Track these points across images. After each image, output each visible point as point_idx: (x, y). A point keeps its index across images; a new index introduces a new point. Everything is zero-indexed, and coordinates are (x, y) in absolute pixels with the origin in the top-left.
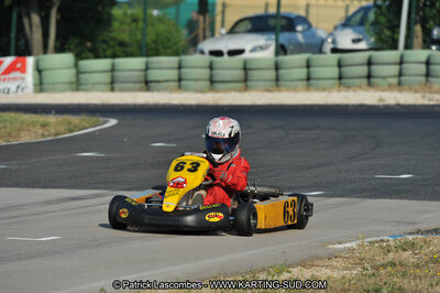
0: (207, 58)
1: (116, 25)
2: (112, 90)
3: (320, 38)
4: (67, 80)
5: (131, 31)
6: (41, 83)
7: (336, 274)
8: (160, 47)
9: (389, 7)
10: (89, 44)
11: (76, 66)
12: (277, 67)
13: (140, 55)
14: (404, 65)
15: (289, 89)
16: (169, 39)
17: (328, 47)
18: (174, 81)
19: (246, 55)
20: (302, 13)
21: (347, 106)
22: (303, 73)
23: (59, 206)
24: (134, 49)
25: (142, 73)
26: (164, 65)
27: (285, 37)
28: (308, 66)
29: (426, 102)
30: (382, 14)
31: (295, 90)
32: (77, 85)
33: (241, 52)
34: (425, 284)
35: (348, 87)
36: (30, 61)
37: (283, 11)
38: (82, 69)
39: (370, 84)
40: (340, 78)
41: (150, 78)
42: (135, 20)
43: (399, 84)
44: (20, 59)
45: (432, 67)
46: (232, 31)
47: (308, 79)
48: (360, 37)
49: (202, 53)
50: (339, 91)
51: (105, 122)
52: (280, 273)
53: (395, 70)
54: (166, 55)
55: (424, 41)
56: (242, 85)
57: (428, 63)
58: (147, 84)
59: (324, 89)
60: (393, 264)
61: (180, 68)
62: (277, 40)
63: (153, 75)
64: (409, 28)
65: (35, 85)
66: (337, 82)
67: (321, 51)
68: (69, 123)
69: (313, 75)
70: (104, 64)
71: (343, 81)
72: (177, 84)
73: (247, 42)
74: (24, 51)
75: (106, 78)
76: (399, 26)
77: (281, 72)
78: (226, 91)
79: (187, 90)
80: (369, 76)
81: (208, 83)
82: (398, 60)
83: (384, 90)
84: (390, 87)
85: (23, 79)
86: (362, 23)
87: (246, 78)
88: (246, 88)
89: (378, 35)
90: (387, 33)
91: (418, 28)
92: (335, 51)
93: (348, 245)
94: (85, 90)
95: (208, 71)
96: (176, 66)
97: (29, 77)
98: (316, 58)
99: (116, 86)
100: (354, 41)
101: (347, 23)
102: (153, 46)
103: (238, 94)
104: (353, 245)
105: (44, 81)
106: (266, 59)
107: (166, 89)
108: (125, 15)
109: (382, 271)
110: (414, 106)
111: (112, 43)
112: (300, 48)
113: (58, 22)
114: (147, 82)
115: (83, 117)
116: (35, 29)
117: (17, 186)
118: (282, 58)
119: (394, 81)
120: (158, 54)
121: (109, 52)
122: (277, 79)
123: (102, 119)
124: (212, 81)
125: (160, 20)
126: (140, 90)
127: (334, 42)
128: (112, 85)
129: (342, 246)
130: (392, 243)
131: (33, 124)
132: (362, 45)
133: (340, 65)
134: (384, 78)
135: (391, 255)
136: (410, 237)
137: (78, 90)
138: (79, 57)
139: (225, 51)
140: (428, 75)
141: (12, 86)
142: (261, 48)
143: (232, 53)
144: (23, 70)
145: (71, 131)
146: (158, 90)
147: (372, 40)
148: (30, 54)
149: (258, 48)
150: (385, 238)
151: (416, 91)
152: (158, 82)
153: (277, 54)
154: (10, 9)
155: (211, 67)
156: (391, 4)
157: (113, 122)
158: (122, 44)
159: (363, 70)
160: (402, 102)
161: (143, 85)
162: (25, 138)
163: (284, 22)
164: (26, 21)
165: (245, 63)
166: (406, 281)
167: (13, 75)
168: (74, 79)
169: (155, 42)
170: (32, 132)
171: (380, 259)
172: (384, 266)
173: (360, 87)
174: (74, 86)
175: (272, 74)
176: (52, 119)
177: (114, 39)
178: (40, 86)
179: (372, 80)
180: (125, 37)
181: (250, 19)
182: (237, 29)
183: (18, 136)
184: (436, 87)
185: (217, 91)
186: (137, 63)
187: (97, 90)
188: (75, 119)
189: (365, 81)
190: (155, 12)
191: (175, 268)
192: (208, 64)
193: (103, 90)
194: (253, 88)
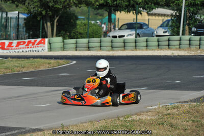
0: (111, 39)
1: (78, 27)
2: (76, 50)
4: (60, 47)
5: (84, 29)
6: (50, 48)
7: (149, 118)
8: (94, 35)
9: (176, 20)
10: (68, 34)
11: (63, 42)
13: (87, 38)
14: (181, 41)
15: (140, 50)
16: (97, 32)
18: (98, 47)
19: (125, 38)
20: (147, 23)
21: (160, 56)
22: (145, 44)
23: (51, 93)
24: (85, 35)
25: (87, 44)
26: (95, 41)
27: (139, 31)
28: (147, 41)
29: (189, 55)
30: (174, 22)
31: (142, 50)
32: (64, 49)
33: (123, 36)
34: (180, 121)
35: (161, 49)
36: (47, 40)
37: (138, 21)
38: (65, 43)
39: (169, 48)
40: (158, 46)
41: (90, 46)
42: (85, 25)
43: (180, 48)
44: (43, 39)
45: (191, 42)
46: (120, 29)
47: (147, 46)
48: (166, 31)
49: (109, 37)
50: (158, 50)
51: (72, 62)
52: (128, 117)
53: (178, 43)
54: (96, 38)
55: (189, 32)
56: (123, 48)
57: (190, 40)
58: (89, 48)
59: (153, 50)
60: (170, 114)
61: (101, 42)
62: (136, 32)
63: (91, 45)
64: (183, 27)
65: (48, 49)
67: (152, 36)
68: (59, 63)
69: (148, 45)
70: (73, 41)
72: (100, 48)
73: (126, 33)
74: (45, 36)
75: (74, 46)
76: (180, 27)
77: (137, 43)
78: (117, 50)
79: (103, 50)
80: (169, 45)
82: (179, 39)
83: (174, 50)
84: (176, 49)
85: (44, 46)
86: (167, 26)
87: (125, 46)
88: (125, 50)
89: (173, 30)
90: (176, 29)
91: (187, 27)
92: (157, 36)
93: (154, 107)
94: (66, 50)
95: (111, 43)
96: (99, 41)
97: (46, 46)
98: (150, 39)
99: (77, 49)
100: (164, 32)
101: (161, 26)
102: (91, 34)
103: (121, 52)
104: (156, 107)
105: (52, 47)
106: (132, 39)
107: (95, 50)
108: (82, 23)
109: (165, 117)
110: (184, 56)
111: (77, 33)
112: (145, 35)
113: (57, 26)
114: (89, 47)
115: (63, 60)
116: (48, 28)
117: (37, 86)
118: (138, 38)
119: (178, 47)
120: (93, 37)
121: (76, 37)
122: (136, 46)
123: (71, 61)
124: (112, 47)
125: (94, 24)
126: (86, 50)
127: (157, 33)
128: (76, 49)
129: (152, 108)
130: (170, 106)
131: (45, 63)
132: (167, 34)
133: (158, 41)
134: (174, 46)
135: (169, 111)
136: (177, 104)
137: (64, 50)
138: (64, 38)
139: (118, 36)
140: (190, 45)
141: (40, 49)
142: (131, 35)
143: (120, 37)
144: (44, 43)
145: (59, 66)
146: (93, 50)
147: (171, 32)
148: (47, 38)
149: (129, 35)
150: (168, 104)
151: (185, 51)
152: (93, 47)
153: (136, 37)
154: (40, 21)
155: (112, 42)
156: (177, 19)
157: (75, 62)
158: (80, 33)
159: (167, 43)
160: (180, 54)
161: (87, 48)
162: (42, 68)
163: (139, 25)
164: (45, 25)
165: (124, 40)
166: (173, 120)
167: (40, 45)
168: (62, 46)
170: (44, 66)
171: (165, 112)
172: (166, 115)
173: (166, 49)
174: (62, 49)
175: (134, 44)
176: (52, 61)
177: (77, 32)
178: (50, 49)
180: (81, 31)
181: (127, 24)
182: (122, 28)
183: (39, 67)
184: (192, 49)
185: (114, 51)
186: (85, 40)
187: (71, 51)
188: (61, 61)
189: (167, 47)
190: (93, 22)
191: (90, 116)
192: (110, 41)
193: (73, 51)
194: (127, 50)
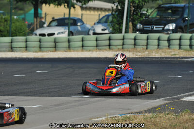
0: (38, 37)
3: (88, 28)
5: (4, 26)
8: (17, 33)
9: (118, 15)
12: (69, 41)
13: (9, 36)
14: (125, 40)
15: (74, 51)
16: (21, 29)
17: (91, 32)
18: (24, 47)
19: (56, 36)
20: (80, 17)
21: (100, 58)
22: (80, 44)
24: (6, 33)
25: (10, 44)
26: (19, 40)
27: (72, 28)
28: (83, 41)
29: (134, 56)
30: (115, 18)
31: (77, 51)
33: (53, 34)
35: (100, 50)
39: (110, 49)
42: (6, 21)
43: (123, 48)
45: (137, 41)
46: (49, 26)
47: (83, 46)
48: (106, 28)
49: (36, 35)
50: (97, 52)
53: (121, 42)
54: (20, 36)
55: (133, 30)
56: (54, 49)
57: (135, 39)
58: (12, 49)
59: (90, 51)
61: (26, 42)
62: (69, 29)
63: (14, 45)
64: (127, 24)
66: (96, 47)
67: (88, 34)
69: (85, 45)
71: (98, 47)
72: (25, 48)
73: (56, 30)
76: (122, 23)
77: (71, 43)
78: (46, 52)
79: (29, 51)
80: (109, 45)
81: (39, 48)
82: (122, 38)
83: (116, 51)
84: (119, 50)
86: (106, 22)
87: (55, 46)
88: (56, 51)
89: (113, 27)
90: (117, 26)
91: (131, 24)
92: (94, 34)
93: (101, 119)
95: (39, 43)
96: (25, 41)
98: (87, 37)
100: (103, 30)
101: (99, 22)
102: (14, 32)
103: (52, 53)
104: (103, 119)
106: (64, 38)
107: (20, 51)
108: (2, 18)
110: (129, 58)
112: (79, 33)
118: (71, 37)
119: (121, 47)
120: (16, 36)
122: (69, 47)
124: (40, 47)
126: (9, 51)
127: (94, 30)
129: (98, 119)
130: (120, 118)
132: (106, 32)
133: (97, 40)
134: (116, 46)
136: (128, 115)
139: (46, 34)
140: (135, 44)
143: (49, 35)
146: (17, 51)
147: (111, 29)
149: (61, 33)
150: (117, 116)
151: (130, 52)
152: (17, 48)
153: (69, 35)
155: (40, 41)
158: (1, 31)
159: (107, 42)
161: (10, 49)
163: (72, 21)
165: (55, 39)
169: (15, 30)
173: (106, 50)
175: (67, 44)
179: (111, 47)
180: (2, 28)
181: (57, 20)
182: (51, 25)
184: (138, 50)
185: (43, 52)
186: (7, 39)
189: (108, 47)
190: (15, 17)
192: (39, 40)
194: (59, 51)
